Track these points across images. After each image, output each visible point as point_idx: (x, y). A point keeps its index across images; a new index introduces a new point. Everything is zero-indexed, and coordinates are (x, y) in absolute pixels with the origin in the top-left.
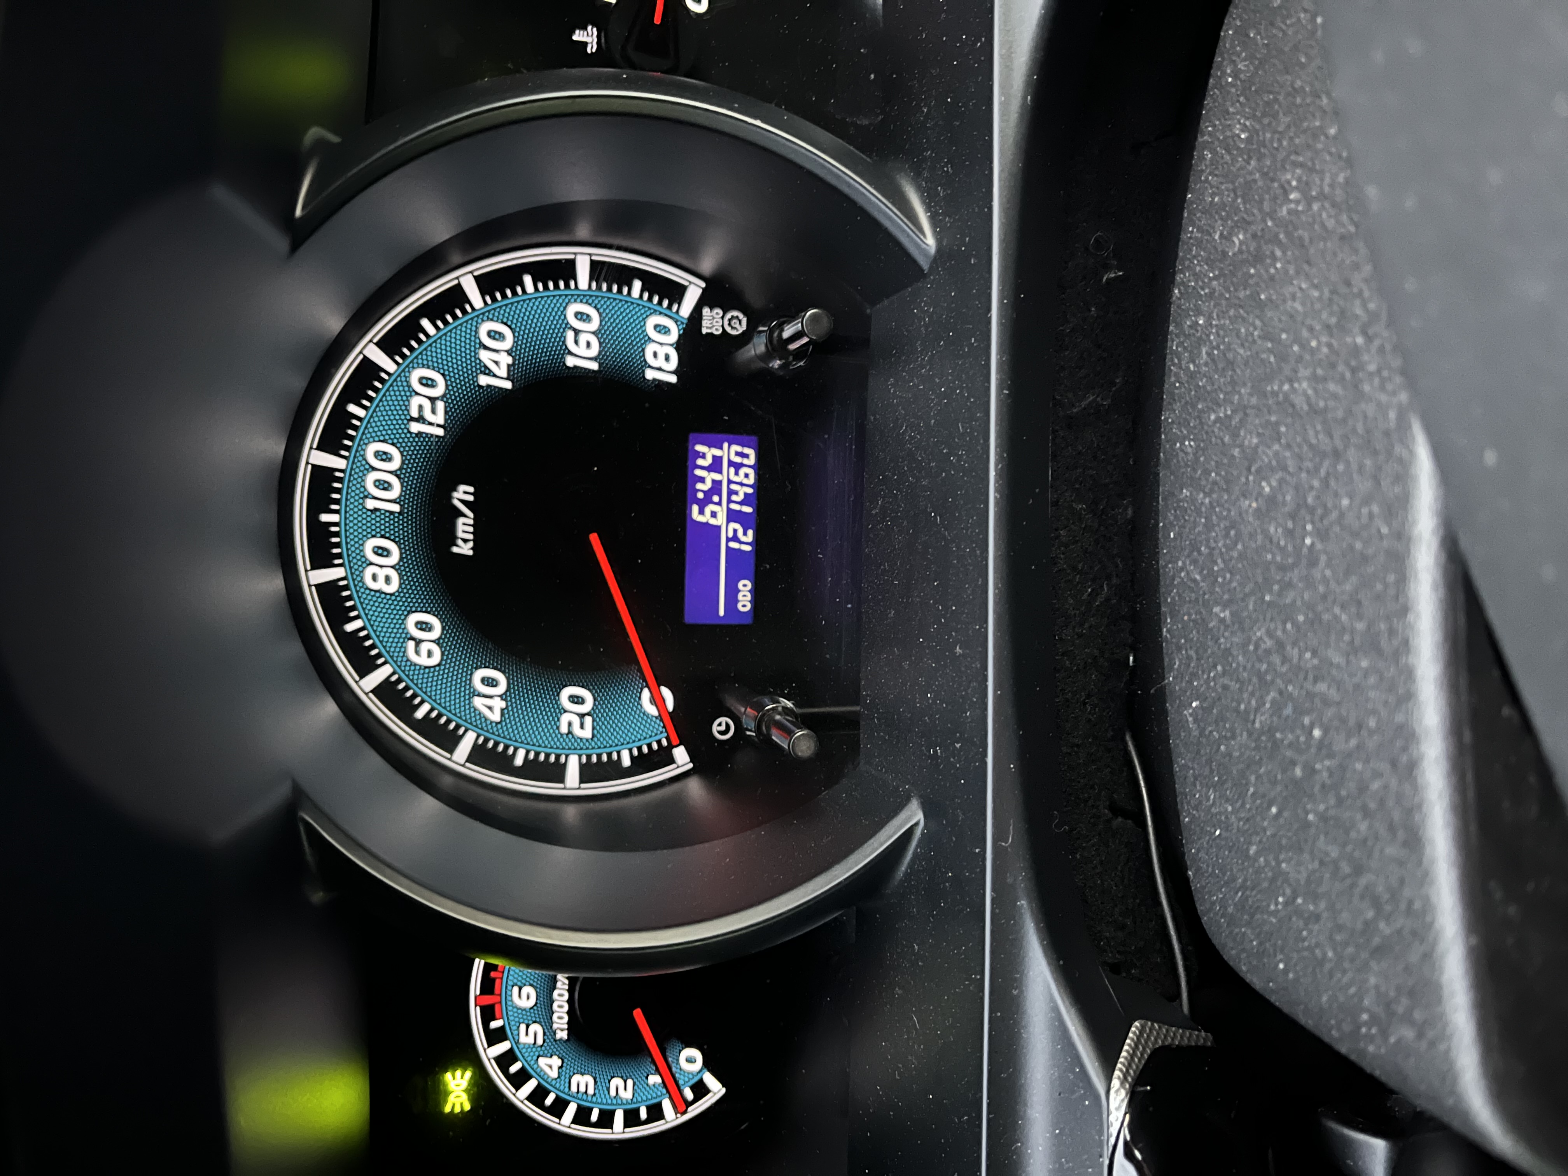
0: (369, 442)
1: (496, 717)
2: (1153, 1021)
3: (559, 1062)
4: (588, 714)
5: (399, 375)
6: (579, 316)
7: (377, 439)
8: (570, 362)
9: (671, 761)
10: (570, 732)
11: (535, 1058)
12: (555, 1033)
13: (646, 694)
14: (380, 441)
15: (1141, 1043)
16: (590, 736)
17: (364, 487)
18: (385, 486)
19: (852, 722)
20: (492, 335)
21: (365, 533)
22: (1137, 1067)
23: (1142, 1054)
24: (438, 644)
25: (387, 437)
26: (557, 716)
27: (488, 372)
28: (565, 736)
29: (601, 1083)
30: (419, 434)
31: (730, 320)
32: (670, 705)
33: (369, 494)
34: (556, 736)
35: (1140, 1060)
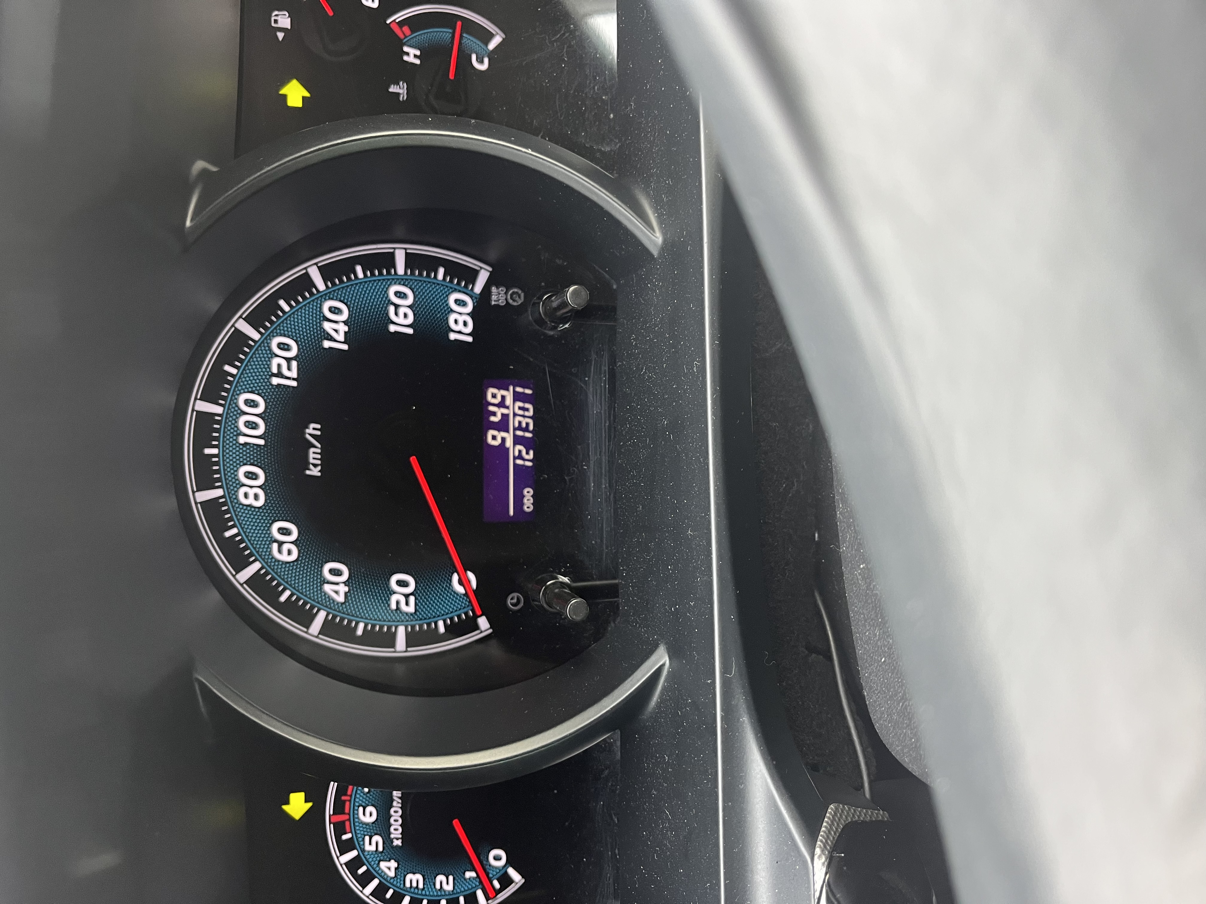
0: (241, 393)
1: (341, 599)
2: (844, 804)
3: (396, 865)
4: (412, 594)
5: (263, 342)
6: (399, 294)
7: (246, 390)
8: (392, 328)
9: (476, 627)
10: (398, 608)
11: (377, 862)
12: (392, 842)
13: (455, 577)
14: (249, 392)
15: (835, 820)
16: (414, 611)
17: (236, 427)
18: (253, 426)
19: (613, 591)
20: (333, 310)
21: (238, 462)
22: (834, 838)
23: (837, 829)
24: (296, 545)
25: (254, 389)
26: (388, 596)
27: (332, 339)
28: (394, 612)
29: (429, 880)
30: (279, 385)
31: (511, 295)
32: (474, 584)
33: (241, 432)
34: (387, 612)
35: (835, 833)
